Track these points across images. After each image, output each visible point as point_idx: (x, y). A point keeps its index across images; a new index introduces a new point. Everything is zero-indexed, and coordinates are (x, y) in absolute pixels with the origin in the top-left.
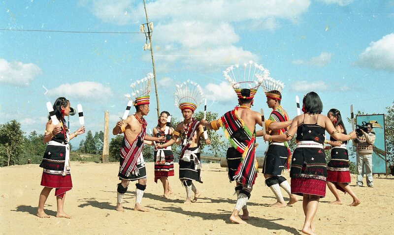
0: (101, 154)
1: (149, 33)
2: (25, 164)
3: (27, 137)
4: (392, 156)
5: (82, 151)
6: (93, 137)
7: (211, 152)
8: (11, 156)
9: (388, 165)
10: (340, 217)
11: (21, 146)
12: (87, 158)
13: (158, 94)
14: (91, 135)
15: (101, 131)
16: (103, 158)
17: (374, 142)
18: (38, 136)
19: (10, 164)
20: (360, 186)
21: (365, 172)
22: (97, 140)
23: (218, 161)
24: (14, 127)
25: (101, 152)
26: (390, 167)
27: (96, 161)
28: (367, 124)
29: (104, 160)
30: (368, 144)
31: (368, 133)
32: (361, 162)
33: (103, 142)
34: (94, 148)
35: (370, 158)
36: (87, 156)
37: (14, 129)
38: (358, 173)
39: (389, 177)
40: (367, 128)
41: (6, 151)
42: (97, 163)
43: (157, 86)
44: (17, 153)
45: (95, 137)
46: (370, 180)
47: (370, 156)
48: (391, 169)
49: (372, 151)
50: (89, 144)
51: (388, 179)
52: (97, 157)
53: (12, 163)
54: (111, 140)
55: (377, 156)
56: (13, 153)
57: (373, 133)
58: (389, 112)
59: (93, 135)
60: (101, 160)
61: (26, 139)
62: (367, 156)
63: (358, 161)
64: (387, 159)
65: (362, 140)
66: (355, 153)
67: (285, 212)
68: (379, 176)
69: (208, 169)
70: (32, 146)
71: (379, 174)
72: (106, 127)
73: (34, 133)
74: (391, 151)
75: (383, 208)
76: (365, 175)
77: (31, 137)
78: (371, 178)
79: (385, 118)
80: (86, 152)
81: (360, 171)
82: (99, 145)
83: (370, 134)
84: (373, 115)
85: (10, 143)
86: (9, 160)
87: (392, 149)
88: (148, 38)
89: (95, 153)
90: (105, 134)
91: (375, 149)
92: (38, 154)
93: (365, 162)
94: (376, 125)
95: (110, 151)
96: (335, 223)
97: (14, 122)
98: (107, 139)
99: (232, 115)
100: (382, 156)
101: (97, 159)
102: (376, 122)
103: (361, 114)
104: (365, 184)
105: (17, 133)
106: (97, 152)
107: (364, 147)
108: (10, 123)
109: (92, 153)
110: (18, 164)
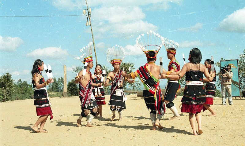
0: (63, 92)
1: (89, 15)
2: (15, 100)
3: (16, 83)
4: (243, 85)
5: (50, 91)
6: (57, 81)
7: (130, 88)
8: (6, 95)
9: (241, 91)
10: (214, 125)
11: (12, 89)
12: (53, 95)
13: (96, 53)
14: (55, 80)
15: (62, 78)
16: (64, 94)
17: (232, 77)
18: (22, 82)
19: (6, 101)
20: (224, 105)
21: (227, 96)
22: (59, 83)
23: (135, 93)
24: (8, 77)
25: (62, 91)
26: (242, 92)
27: (60, 96)
28: (227, 66)
29: (64, 96)
30: (228, 78)
31: (229, 72)
32: (225, 90)
33: (63, 84)
34: (58, 88)
35: (230, 87)
36: (54, 93)
37: (7, 79)
38: (223, 97)
39: (242, 98)
40: (228, 69)
41: (3, 92)
42: (60, 97)
43: (95, 48)
44: (10, 93)
45: (58, 81)
46: (231, 101)
47: (230, 86)
48: (243, 93)
49: (231, 83)
50: (54, 86)
51: (241, 99)
52: (60, 94)
53: (7, 100)
54: (68, 83)
55: (234, 86)
56: (8, 94)
57: (232, 72)
58: (241, 58)
59: (57, 80)
60: (63, 95)
61: (15, 85)
62: (228, 86)
63: (222, 89)
64: (241, 87)
65: (225, 76)
66: (221, 84)
67: (179, 123)
68: (236, 98)
69: (130, 99)
70: (19, 88)
71: (236, 97)
72: (65, 75)
73: (20, 81)
74: (242, 82)
75: (240, 118)
76: (227, 98)
77: (18, 83)
78: (231, 100)
79: (239, 62)
80: (53, 91)
81: (224, 95)
82: (61, 86)
83: (230, 72)
84: (231, 60)
85: (6, 87)
86: (5, 98)
87: (243, 81)
88: (88, 18)
89: (58, 91)
90: (64, 79)
91: (233, 82)
92: (23, 94)
93: (227, 89)
94: (233, 67)
95: (68, 90)
96: (211, 129)
97: (8, 74)
98: (66, 83)
99: (145, 69)
100: (237, 86)
101: (60, 95)
102: (233, 65)
103: (223, 60)
104: (228, 103)
105: (10, 81)
106: (60, 91)
107: (226, 81)
108: (5, 75)
109: (57, 92)
110: (11, 100)
